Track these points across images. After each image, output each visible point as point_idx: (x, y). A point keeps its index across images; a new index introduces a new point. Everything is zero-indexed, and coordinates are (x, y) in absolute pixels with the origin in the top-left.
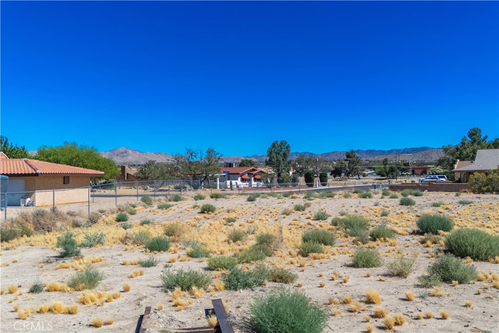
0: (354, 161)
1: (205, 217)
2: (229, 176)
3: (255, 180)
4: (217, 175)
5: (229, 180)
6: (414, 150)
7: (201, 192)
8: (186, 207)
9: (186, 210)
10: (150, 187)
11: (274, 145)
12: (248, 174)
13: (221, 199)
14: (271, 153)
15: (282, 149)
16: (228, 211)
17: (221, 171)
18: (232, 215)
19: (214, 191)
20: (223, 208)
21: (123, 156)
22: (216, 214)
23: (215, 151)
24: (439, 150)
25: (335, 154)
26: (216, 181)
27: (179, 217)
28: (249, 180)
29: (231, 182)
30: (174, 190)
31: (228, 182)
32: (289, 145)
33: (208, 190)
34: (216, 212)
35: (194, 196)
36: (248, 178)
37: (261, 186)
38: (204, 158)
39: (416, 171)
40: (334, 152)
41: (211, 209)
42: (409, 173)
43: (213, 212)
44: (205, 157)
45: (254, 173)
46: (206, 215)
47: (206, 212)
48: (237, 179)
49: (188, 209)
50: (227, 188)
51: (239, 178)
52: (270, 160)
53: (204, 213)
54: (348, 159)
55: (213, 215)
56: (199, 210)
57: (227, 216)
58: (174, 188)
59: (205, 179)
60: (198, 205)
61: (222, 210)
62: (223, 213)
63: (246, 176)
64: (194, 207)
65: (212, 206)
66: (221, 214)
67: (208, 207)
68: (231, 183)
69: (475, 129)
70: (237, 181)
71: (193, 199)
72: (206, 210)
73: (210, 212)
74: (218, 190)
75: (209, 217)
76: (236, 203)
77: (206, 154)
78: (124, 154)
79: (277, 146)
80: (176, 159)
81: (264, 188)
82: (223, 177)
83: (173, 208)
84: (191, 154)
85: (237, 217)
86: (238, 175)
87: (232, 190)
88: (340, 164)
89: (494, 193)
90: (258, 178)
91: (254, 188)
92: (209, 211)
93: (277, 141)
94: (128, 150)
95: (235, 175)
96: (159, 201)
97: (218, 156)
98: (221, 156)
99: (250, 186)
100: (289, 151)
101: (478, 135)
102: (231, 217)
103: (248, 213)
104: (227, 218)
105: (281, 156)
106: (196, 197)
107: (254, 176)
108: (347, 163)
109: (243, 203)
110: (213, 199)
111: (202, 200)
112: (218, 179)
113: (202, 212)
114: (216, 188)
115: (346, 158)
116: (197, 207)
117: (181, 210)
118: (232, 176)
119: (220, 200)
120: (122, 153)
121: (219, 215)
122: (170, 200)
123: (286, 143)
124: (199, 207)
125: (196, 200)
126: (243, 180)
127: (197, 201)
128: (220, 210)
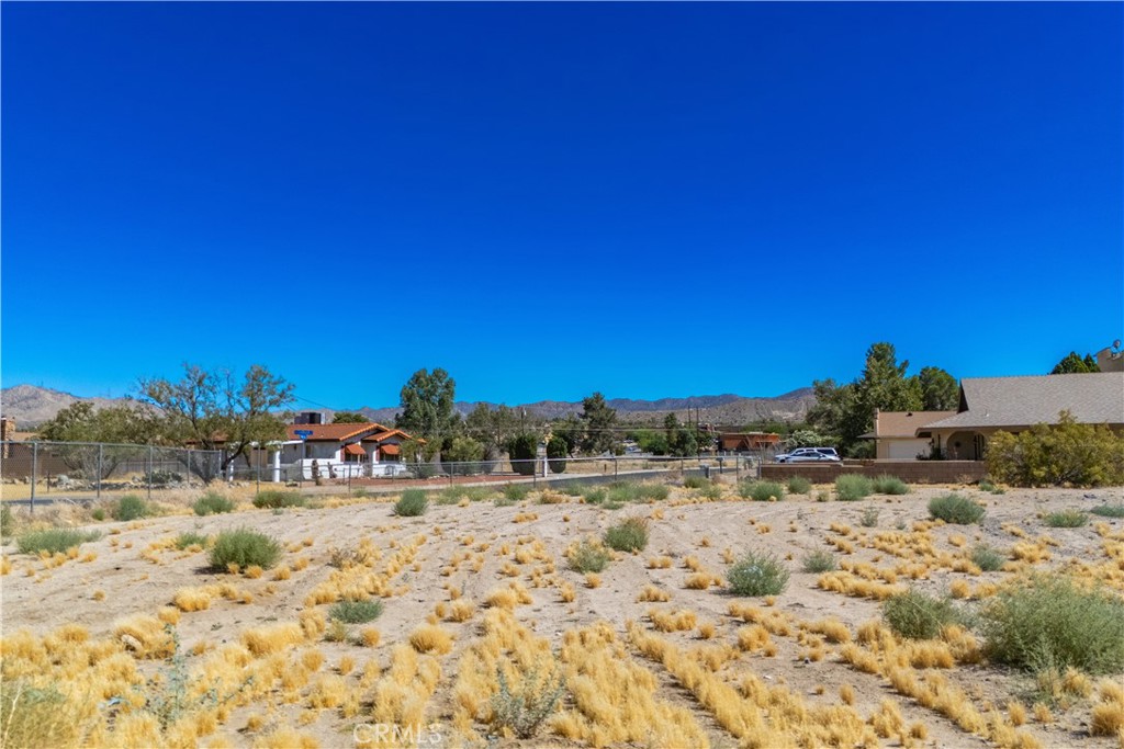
0: (602, 419)
1: (225, 594)
2: (308, 448)
3: (383, 457)
4: (276, 442)
5: (307, 457)
6: (710, 401)
7: (221, 488)
8: (145, 546)
9: (142, 557)
10: (71, 477)
11: (417, 379)
12: (363, 441)
13: (294, 509)
14: (409, 398)
15: (435, 387)
16: (336, 562)
17: (288, 433)
18: (357, 581)
19: (265, 487)
20: (308, 544)
21: (29, 408)
22: (279, 578)
23: (271, 373)
24: (758, 401)
25: (545, 407)
26: (271, 460)
27: (98, 597)
28: (366, 459)
29: (314, 463)
30: (142, 487)
31: (307, 462)
32: (451, 380)
33: (245, 484)
34: (282, 566)
35: (194, 500)
36: (364, 452)
37: (396, 474)
38: (238, 393)
39: (727, 444)
40: (544, 403)
41: (259, 551)
42: (711, 448)
43: (264, 564)
44: (240, 389)
45: (380, 438)
46: (234, 584)
47: (232, 566)
48: (332, 456)
49: (155, 554)
50: (305, 480)
51: (338, 454)
52: (407, 415)
53: (226, 571)
54: (590, 414)
55: (263, 579)
56: (202, 559)
57: (330, 584)
58: (145, 480)
59: (238, 453)
60: (201, 534)
61: (305, 553)
62: (311, 568)
63: (357, 447)
64: (185, 543)
65: (263, 540)
66: (303, 573)
67: (242, 545)
68: (315, 468)
69: (882, 345)
70: (332, 461)
71: (191, 510)
72: (233, 557)
73: (251, 569)
74: (277, 484)
75: (247, 594)
76: (354, 522)
77: (245, 381)
78: (31, 402)
79: (425, 383)
80: (151, 395)
81: (408, 478)
82: (292, 451)
83: (85, 549)
84: (200, 383)
85: (382, 591)
86: (334, 444)
87: (318, 484)
88: (572, 425)
89: (1067, 484)
90: (388, 452)
91: (377, 478)
92: (249, 561)
93: (425, 370)
94: (42, 392)
95: (327, 444)
96: (48, 520)
97: (279, 388)
98: (289, 389)
99: (368, 473)
100: (452, 394)
101: (889, 357)
102: (350, 588)
103: (422, 564)
104: (335, 594)
105: (433, 404)
106: (203, 502)
107: (378, 448)
108: (585, 423)
109: (386, 523)
110: (264, 510)
111: (224, 514)
112: (278, 454)
113: (217, 568)
114: (271, 479)
115: (583, 412)
116: (195, 546)
117: (118, 557)
118: (316, 446)
119: (290, 513)
120: (27, 398)
121: (292, 580)
122: (98, 517)
123: (445, 375)
124: (203, 542)
125: (202, 514)
126: (349, 458)
127: (205, 519)
128: (298, 558)
